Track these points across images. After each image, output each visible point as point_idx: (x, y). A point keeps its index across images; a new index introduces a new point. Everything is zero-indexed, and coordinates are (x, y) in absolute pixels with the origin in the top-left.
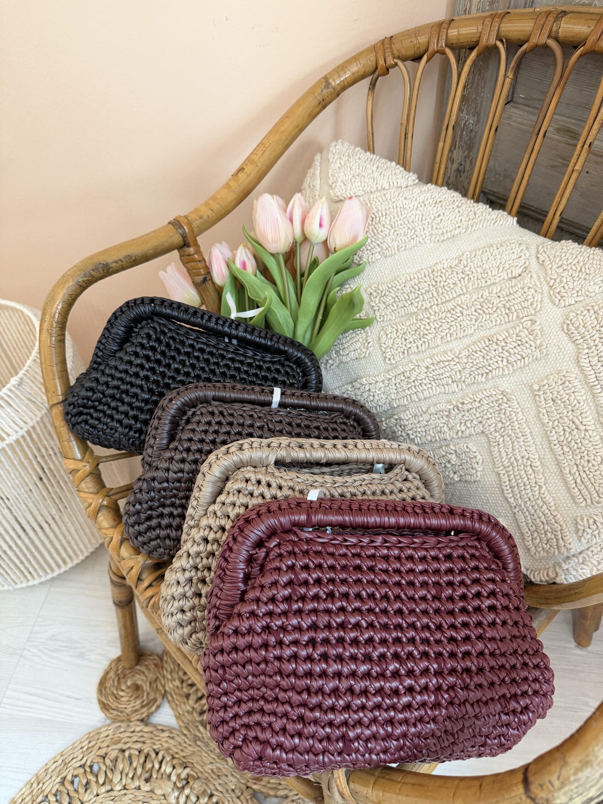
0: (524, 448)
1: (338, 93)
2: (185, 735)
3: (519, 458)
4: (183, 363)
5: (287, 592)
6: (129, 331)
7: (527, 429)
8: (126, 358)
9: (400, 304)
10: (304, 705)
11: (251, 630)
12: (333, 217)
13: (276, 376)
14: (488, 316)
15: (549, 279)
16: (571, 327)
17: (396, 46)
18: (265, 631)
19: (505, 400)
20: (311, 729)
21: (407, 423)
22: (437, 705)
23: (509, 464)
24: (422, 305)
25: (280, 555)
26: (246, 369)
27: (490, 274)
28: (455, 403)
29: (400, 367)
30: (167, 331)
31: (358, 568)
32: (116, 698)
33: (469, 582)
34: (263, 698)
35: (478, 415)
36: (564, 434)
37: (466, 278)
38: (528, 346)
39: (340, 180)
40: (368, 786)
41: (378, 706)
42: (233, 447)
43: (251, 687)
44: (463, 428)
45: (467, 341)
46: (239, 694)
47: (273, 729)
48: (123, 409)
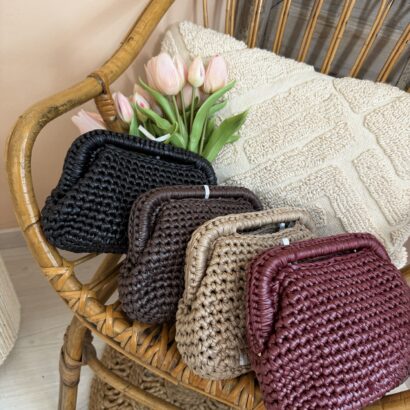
3: (352, 205)
5: (307, 304)
6: (88, 156)
7: (354, 187)
10: (342, 372)
14: (316, 124)
18: (305, 332)
19: (337, 173)
21: (270, 200)
23: (345, 210)
26: (174, 177)
27: (310, 99)
28: (304, 181)
30: (118, 154)
35: (320, 186)
36: (379, 186)
37: (296, 103)
39: (196, 47)
44: (311, 195)
45: (306, 142)
46: (293, 383)
47: (326, 396)
48: (101, 216)
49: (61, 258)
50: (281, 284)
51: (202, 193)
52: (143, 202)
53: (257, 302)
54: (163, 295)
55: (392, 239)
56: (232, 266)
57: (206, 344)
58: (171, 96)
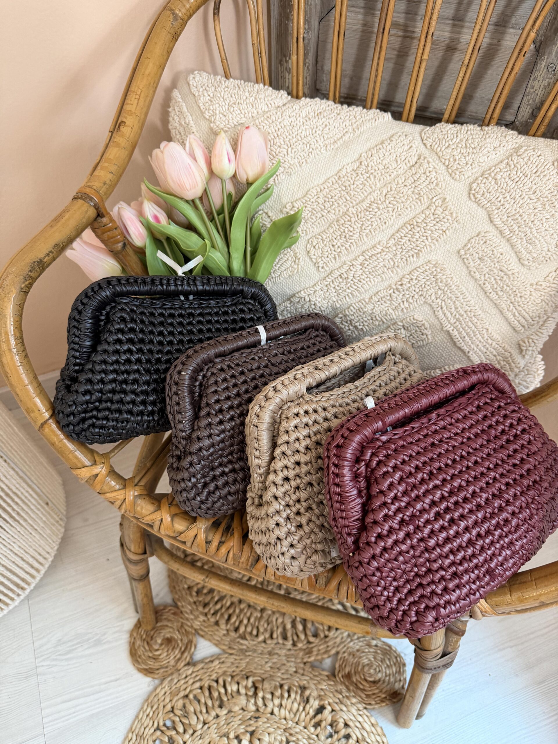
0: (465, 304)
1: (184, 22)
2: (231, 654)
3: (463, 313)
4: (161, 333)
5: (403, 487)
6: (96, 320)
7: (463, 288)
8: (111, 349)
9: (319, 215)
10: (453, 564)
11: (391, 531)
13: (243, 316)
14: (402, 205)
15: (443, 160)
16: (477, 195)
18: (403, 525)
19: (439, 270)
20: (466, 578)
21: (353, 317)
22: (532, 516)
23: (455, 320)
24: (339, 211)
25: (379, 462)
26: (216, 319)
27: (390, 168)
28: (394, 287)
29: (336, 271)
30: (135, 309)
31: (434, 445)
32: (154, 659)
33: (501, 420)
34: (417, 575)
35: (417, 290)
36: (497, 282)
37: (372, 177)
38: (446, 221)
39: (218, 113)
41: (500, 537)
42: (269, 391)
44: (406, 305)
45: (391, 232)
46: (395, 584)
47: (437, 594)
48: (129, 398)
50: (367, 465)
51: (256, 338)
52: (179, 372)
53: (339, 494)
54: (226, 484)
55: (521, 351)
56: (304, 443)
57: (286, 543)
58: (193, 201)
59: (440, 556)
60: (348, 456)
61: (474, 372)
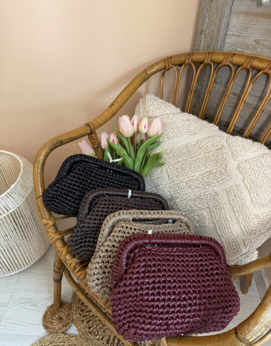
0: (224, 213)
1: (150, 76)
2: (82, 338)
3: (222, 217)
4: (92, 180)
5: (143, 269)
6: (71, 167)
7: (225, 206)
8: (71, 178)
10: (151, 312)
11: (130, 284)
12: (150, 124)
13: (128, 185)
14: (209, 163)
15: (231, 150)
16: (240, 168)
17: (173, 60)
18: (136, 285)
19: (216, 195)
20: (155, 321)
21: (178, 203)
22: (200, 310)
23: (218, 219)
24: (184, 158)
25: (140, 255)
26: (116, 182)
27: (209, 148)
28: (197, 196)
29: (175, 182)
30: (86, 167)
31: (168, 260)
32: (51, 323)
33: (208, 264)
34: (135, 310)
35: (206, 201)
36: (239, 208)
37: (200, 149)
38: (224, 175)
39: (151, 110)
40: (175, 343)
41: (179, 311)
42: (116, 213)
43: (130, 306)
45: (201, 172)
48: (69, 198)
49: (51, 215)
50: (135, 255)
51: (126, 194)
52: (89, 195)
55: (245, 244)
56: (119, 239)
57: (96, 277)
58: (128, 138)
59: (147, 306)
60: (129, 248)
61: (205, 239)
